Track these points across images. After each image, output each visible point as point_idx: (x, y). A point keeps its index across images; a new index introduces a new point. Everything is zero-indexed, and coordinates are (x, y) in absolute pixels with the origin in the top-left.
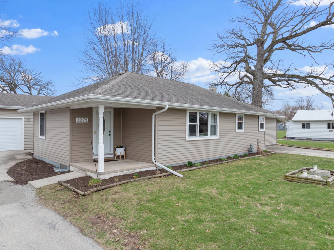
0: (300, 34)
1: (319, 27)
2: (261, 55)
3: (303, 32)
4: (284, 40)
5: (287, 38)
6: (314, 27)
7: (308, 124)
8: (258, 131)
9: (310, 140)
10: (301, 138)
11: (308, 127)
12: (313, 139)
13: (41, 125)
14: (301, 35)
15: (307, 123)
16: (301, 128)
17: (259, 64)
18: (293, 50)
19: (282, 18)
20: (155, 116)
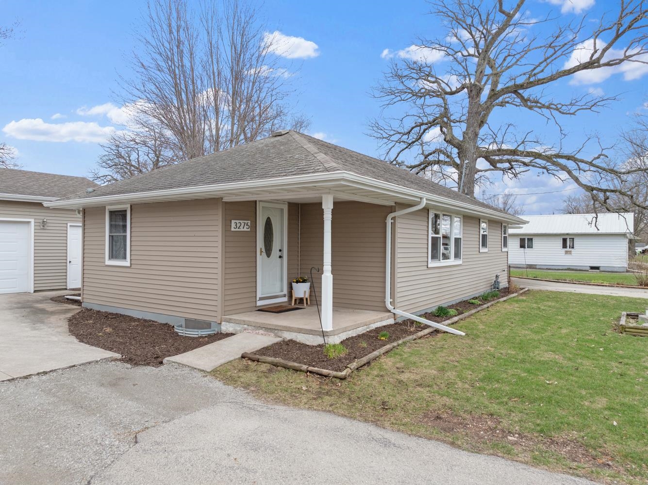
0: (545, 81)
1: (579, 70)
2: (476, 113)
3: (550, 77)
4: (515, 90)
5: (522, 86)
6: (570, 70)
7: (530, 240)
8: (500, 251)
9: (534, 268)
10: (517, 266)
11: (530, 246)
12: (538, 267)
13: (110, 236)
14: (546, 83)
15: (528, 239)
16: (517, 247)
17: (472, 129)
18: (531, 108)
19: (504, 48)
20: (394, 218)
